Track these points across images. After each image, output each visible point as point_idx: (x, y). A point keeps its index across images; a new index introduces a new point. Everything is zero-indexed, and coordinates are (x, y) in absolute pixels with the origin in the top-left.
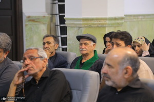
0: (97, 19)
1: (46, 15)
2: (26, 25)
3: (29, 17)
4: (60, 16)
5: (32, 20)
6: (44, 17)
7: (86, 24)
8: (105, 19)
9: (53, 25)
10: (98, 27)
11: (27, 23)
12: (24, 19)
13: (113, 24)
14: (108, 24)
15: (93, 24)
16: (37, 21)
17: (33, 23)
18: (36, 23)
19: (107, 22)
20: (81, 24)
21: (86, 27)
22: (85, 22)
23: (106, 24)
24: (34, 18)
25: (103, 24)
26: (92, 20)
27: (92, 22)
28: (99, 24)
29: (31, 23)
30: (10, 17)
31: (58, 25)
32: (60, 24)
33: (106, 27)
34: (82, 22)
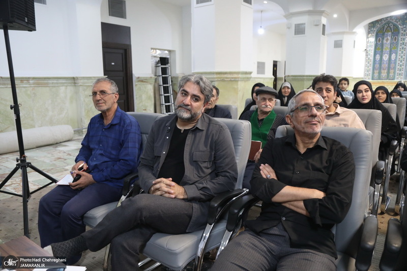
0: (231, 73)
1: (153, 76)
2: (136, 85)
3: (138, 78)
4: (163, 77)
5: (142, 80)
6: (151, 77)
7: (219, 78)
8: (238, 73)
9: (156, 85)
10: (231, 81)
11: (137, 83)
12: (134, 79)
13: (244, 78)
14: (241, 78)
15: (227, 78)
16: (145, 82)
17: (142, 83)
18: (144, 83)
19: (240, 76)
20: (214, 78)
21: (219, 81)
22: (218, 76)
23: (238, 78)
24: (142, 79)
25: (236, 78)
26: (226, 73)
27: (226, 76)
28: (232, 78)
29: (140, 83)
30: (122, 78)
31: (161, 85)
32: (163, 84)
33: (238, 81)
34: (215, 76)
